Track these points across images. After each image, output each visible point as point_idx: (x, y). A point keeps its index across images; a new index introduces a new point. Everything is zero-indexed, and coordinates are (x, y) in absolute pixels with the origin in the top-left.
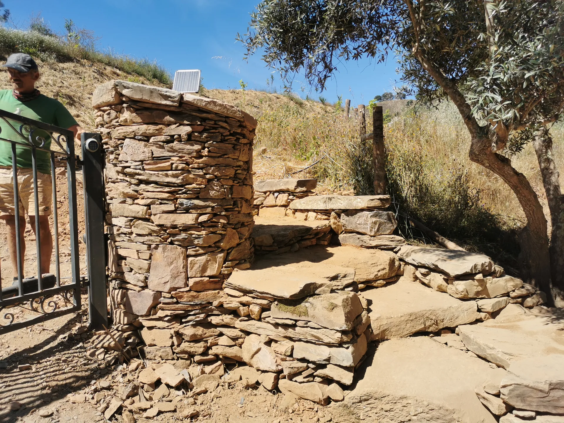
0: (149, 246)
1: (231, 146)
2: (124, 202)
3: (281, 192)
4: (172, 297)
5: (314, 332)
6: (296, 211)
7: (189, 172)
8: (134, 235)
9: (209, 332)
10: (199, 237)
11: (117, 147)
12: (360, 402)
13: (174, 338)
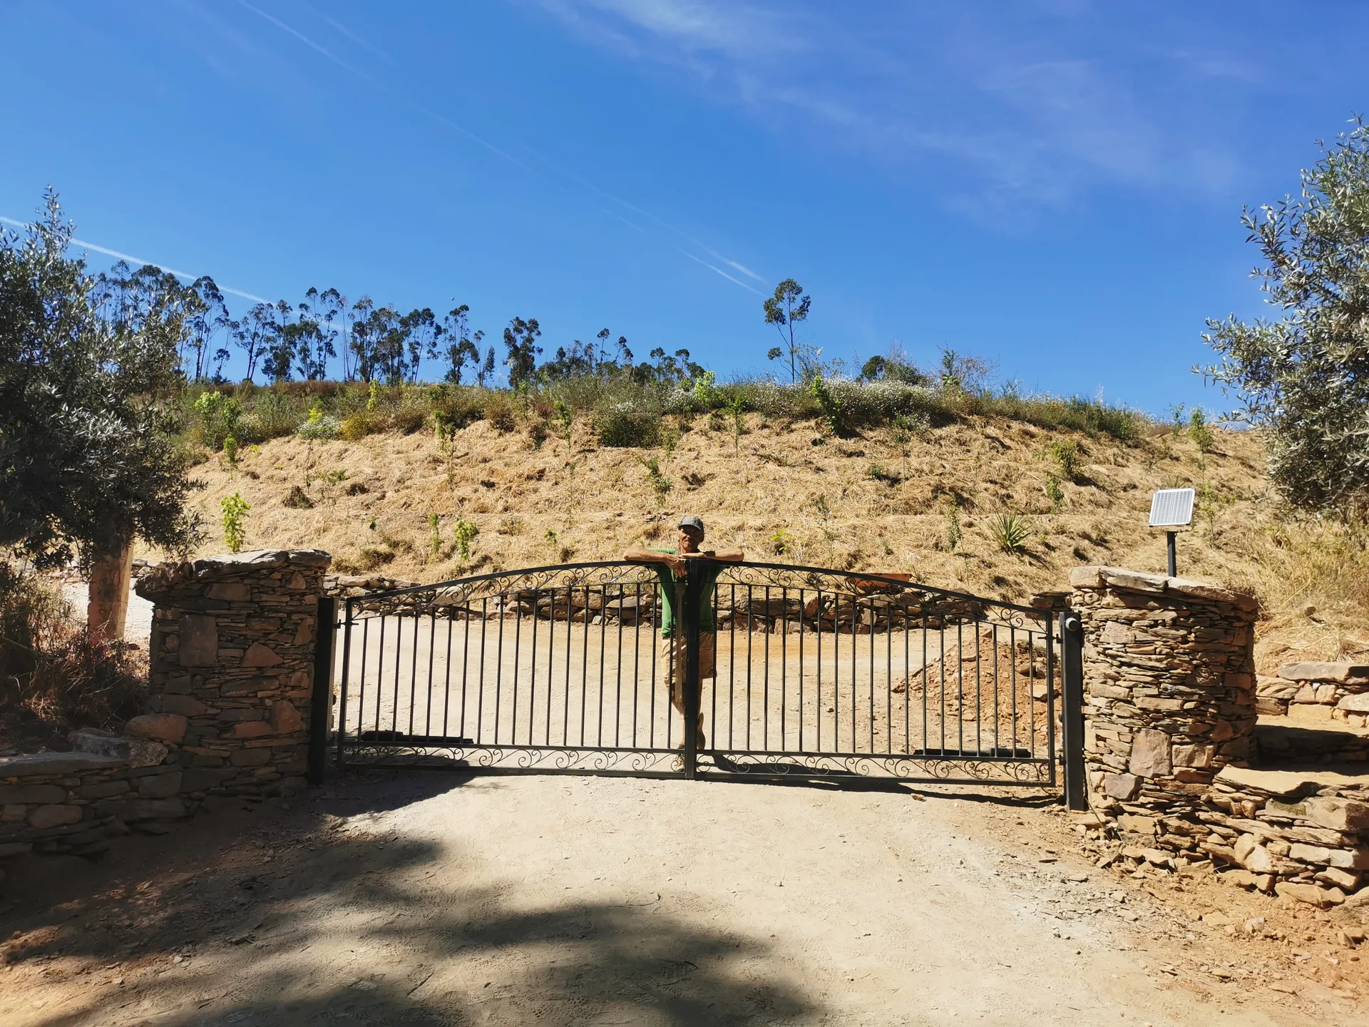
0: (1131, 729)
1: (1222, 631)
2: (1105, 683)
3: (1323, 681)
4: (1155, 784)
5: (1312, 831)
6: (1348, 713)
7: (1174, 658)
8: (1115, 717)
9: (1196, 828)
10: (1184, 724)
11: (1098, 628)
12: (1362, 905)
13: (1158, 827)
